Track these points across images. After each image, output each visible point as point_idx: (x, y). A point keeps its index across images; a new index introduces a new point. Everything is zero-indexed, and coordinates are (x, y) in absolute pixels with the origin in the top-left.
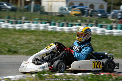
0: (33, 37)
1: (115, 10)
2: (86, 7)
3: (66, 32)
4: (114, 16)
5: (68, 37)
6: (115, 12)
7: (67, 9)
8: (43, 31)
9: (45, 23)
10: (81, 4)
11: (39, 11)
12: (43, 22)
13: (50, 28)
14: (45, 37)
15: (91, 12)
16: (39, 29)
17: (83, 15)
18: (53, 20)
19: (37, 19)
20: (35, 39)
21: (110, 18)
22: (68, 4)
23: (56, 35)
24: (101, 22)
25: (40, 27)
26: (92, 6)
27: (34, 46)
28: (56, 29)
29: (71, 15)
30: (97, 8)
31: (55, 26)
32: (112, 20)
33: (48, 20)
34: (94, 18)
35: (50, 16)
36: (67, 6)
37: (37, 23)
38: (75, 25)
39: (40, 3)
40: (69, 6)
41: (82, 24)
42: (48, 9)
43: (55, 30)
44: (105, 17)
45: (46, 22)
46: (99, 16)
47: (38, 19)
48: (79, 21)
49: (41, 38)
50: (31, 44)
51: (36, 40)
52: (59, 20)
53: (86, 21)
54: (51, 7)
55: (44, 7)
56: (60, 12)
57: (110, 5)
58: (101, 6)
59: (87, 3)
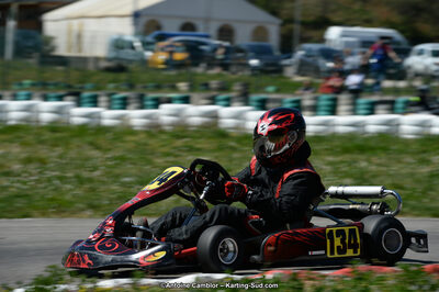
0: (15, 150)
1: (308, 46)
2: (207, 36)
3: (135, 128)
4: (303, 67)
5: (145, 144)
6: (309, 50)
7: (137, 44)
8: (53, 128)
9: (60, 98)
10: (188, 27)
11: (36, 55)
12: (53, 94)
13: (78, 114)
14: (59, 150)
15: (225, 53)
16: (38, 121)
17: (197, 65)
18: (88, 85)
19: (27, 82)
20: (23, 156)
21: (290, 72)
22: (141, 28)
23: (101, 140)
24: (260, 89)
25: (39, 112)
26: (226, 32)
27: (18, 181)
28: (100, 118)
29: (150, 66)
30: (243, 38)
31: (96, 106)
32: (298, 79)
33: (69, 87)
34: (233, 73)
35: (77, 70)
36: (136, 34)
37: (29, 97)
38: (169, 101)
39: (39, 26)
40: (146, 32)
41: (195, 96)
42: (69, 48)
43: (97, 120)
44: (272, 69)
45: (61, 93)
46: (254, 69)
47: (33, 85)
48: (183, 86)
49: (43, 152)
50: (7, 174)
51: (28, 161)
52: (111, 86)
53: (206, 86)
54: (79, 36)
55: (51, 38)
56: (113, 55)
57: (289, 26)
58: (260, 32)
59: (207, 20)
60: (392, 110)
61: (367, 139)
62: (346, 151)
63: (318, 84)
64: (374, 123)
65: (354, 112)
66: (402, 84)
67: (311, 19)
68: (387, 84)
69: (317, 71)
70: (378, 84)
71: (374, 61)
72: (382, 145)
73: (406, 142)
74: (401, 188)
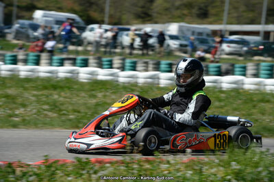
60: (74, 64)
61: (58, 82)
62: (45, 88)
63: (29, 46)
64: (63, 71)
65: (51, 64)
66: (80, 48)
67: (24, 4)
68: (71, 48)
69: (28, 37)
70: (66, 47)
71: (63, 33)
72: (67, 85)
73: (82, 84)
74: (79, 112)
